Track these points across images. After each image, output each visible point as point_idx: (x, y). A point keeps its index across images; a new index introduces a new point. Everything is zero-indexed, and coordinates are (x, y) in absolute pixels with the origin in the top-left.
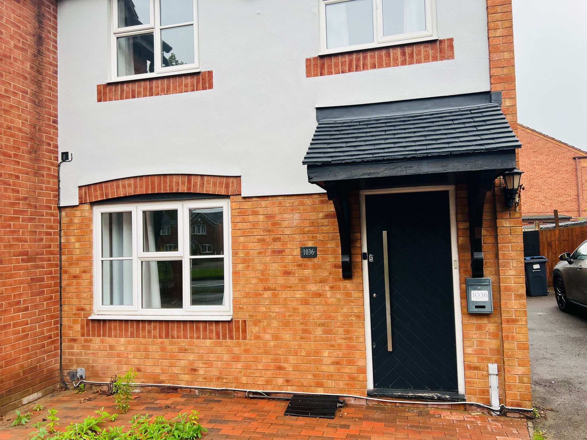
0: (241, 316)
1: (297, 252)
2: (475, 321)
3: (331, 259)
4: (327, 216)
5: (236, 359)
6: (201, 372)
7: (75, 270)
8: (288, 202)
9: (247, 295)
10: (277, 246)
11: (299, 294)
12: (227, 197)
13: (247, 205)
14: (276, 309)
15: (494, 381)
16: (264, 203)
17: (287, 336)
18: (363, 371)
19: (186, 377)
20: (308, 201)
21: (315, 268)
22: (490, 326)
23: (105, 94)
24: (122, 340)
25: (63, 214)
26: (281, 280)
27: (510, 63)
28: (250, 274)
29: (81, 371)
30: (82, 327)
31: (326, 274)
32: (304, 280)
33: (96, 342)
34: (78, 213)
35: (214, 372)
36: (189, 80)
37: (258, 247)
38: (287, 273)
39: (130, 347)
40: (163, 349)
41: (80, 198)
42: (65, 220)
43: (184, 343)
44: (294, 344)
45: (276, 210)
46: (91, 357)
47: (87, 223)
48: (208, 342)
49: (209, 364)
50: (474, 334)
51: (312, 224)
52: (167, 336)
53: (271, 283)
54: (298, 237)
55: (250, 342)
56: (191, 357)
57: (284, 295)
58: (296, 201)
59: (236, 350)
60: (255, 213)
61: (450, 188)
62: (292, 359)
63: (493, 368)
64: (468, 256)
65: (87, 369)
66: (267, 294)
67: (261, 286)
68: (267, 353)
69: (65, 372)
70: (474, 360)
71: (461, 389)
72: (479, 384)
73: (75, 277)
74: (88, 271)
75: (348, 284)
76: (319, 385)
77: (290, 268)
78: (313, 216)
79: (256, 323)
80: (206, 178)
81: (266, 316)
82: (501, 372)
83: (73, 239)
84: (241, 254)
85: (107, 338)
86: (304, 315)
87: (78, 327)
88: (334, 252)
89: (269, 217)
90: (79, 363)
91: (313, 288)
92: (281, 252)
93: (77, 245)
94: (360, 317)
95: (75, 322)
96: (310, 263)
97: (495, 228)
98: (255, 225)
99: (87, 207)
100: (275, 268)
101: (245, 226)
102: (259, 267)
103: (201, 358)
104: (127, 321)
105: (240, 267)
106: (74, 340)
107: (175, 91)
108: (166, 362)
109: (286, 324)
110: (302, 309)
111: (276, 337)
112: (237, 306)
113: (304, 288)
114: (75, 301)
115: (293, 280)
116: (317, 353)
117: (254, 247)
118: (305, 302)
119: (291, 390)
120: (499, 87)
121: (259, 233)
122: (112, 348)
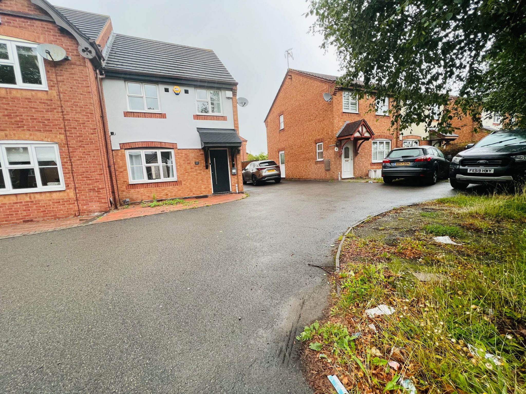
0: (180, 180)
1: (194, 163)
2: (233, 176)
3: (203, 165)
4: (201, 154)
5: (179, 190)
6: (169, 195)
7: (122, 170)
8: (191, 151)
9: (181, 174)
10: (188, 162)
11: (195, 173)
12: (173, 149)
13: (179, 151)
14: (189, 177)
15: (237, 188)
16: (184, 151)
17: (193, 183)
18: (211, 189)
19: (165, 197)
20: (196, 150)
21: (199, 167)
23: (127, 115)
24: (142, 189)
25: (114, 152)
26: (190, 170)
28: (181, 169)
29: (127, 200)
30: (126, 187)
31: (201, 168)
32: (196, 170)
33: (132, 191)
34: (120, 152)
35: (173, 194)
36: (158, 115)
37: (183, 162)
38: (191, 168)
39: (145, 191)
40: (157, 190)
41: (120, 147)
42: (114, 154)
43: (163, 188)
44: (195, 185)
45: (188, 153)
46: (131, 196)
47: (124, 156)
48: (171, 187)
49: (171, 192)
50: (233, 179)
51: (197, 156)
52: (158, 187)
53: (188, 171)
54: (194, 159)
55: (183, 186)
56: (166, 191)
57: (191, 174)
58: (193, 151)
59: (179, 188)
60: (182, 153)
61: (227, 149)
62: (194, 189)
63: (237, 185)
64: (231, 163)
65: (130, 199)
66: (187, 174)
67: (185, 172)
68: (188, 188)
69: (121, 201)
70: (233, 184)
71: (231, 190)
72: (234, 189)
73: (121, 172)
74: (126, 170)
75: (207, 170)
76: (201, 194)
77: (193, 167)
78: (198, 154)
79: (184, 181)
80: (166, 143)
81: (187, 179)
83: (119, 160)
84: (179, 164)
85: (136, 189)
87: (125, 187)
88: (203, 163)
89: (186, 154)
90: (126, 198)
91: (199, 171)
92: (190, 163)
93: (121, 162)
94: (210, 177)
95: (123, 186)
96: (197, 166)
97: (236, 157)
98: (182, 156)
99: (123, 150)
100: (188, 167)
101: (179, 156)
102: (184, 167)
103: (169, 191)
104: (143, 184)
105: (178, 167)
106: (124, 191)
107: (154, 117)
108: (158, 194)
109: (192, 181)
110: (196, 177)
111: (190, 184)
112: (178, 177)
113: (196, 172)
114: (122, 179)
115: (193, 170)
116: (200, 186)
118: (197, 175)
119: (194, 196)
120: (236, 129)
121: (183, 158)
122: (138, 192)
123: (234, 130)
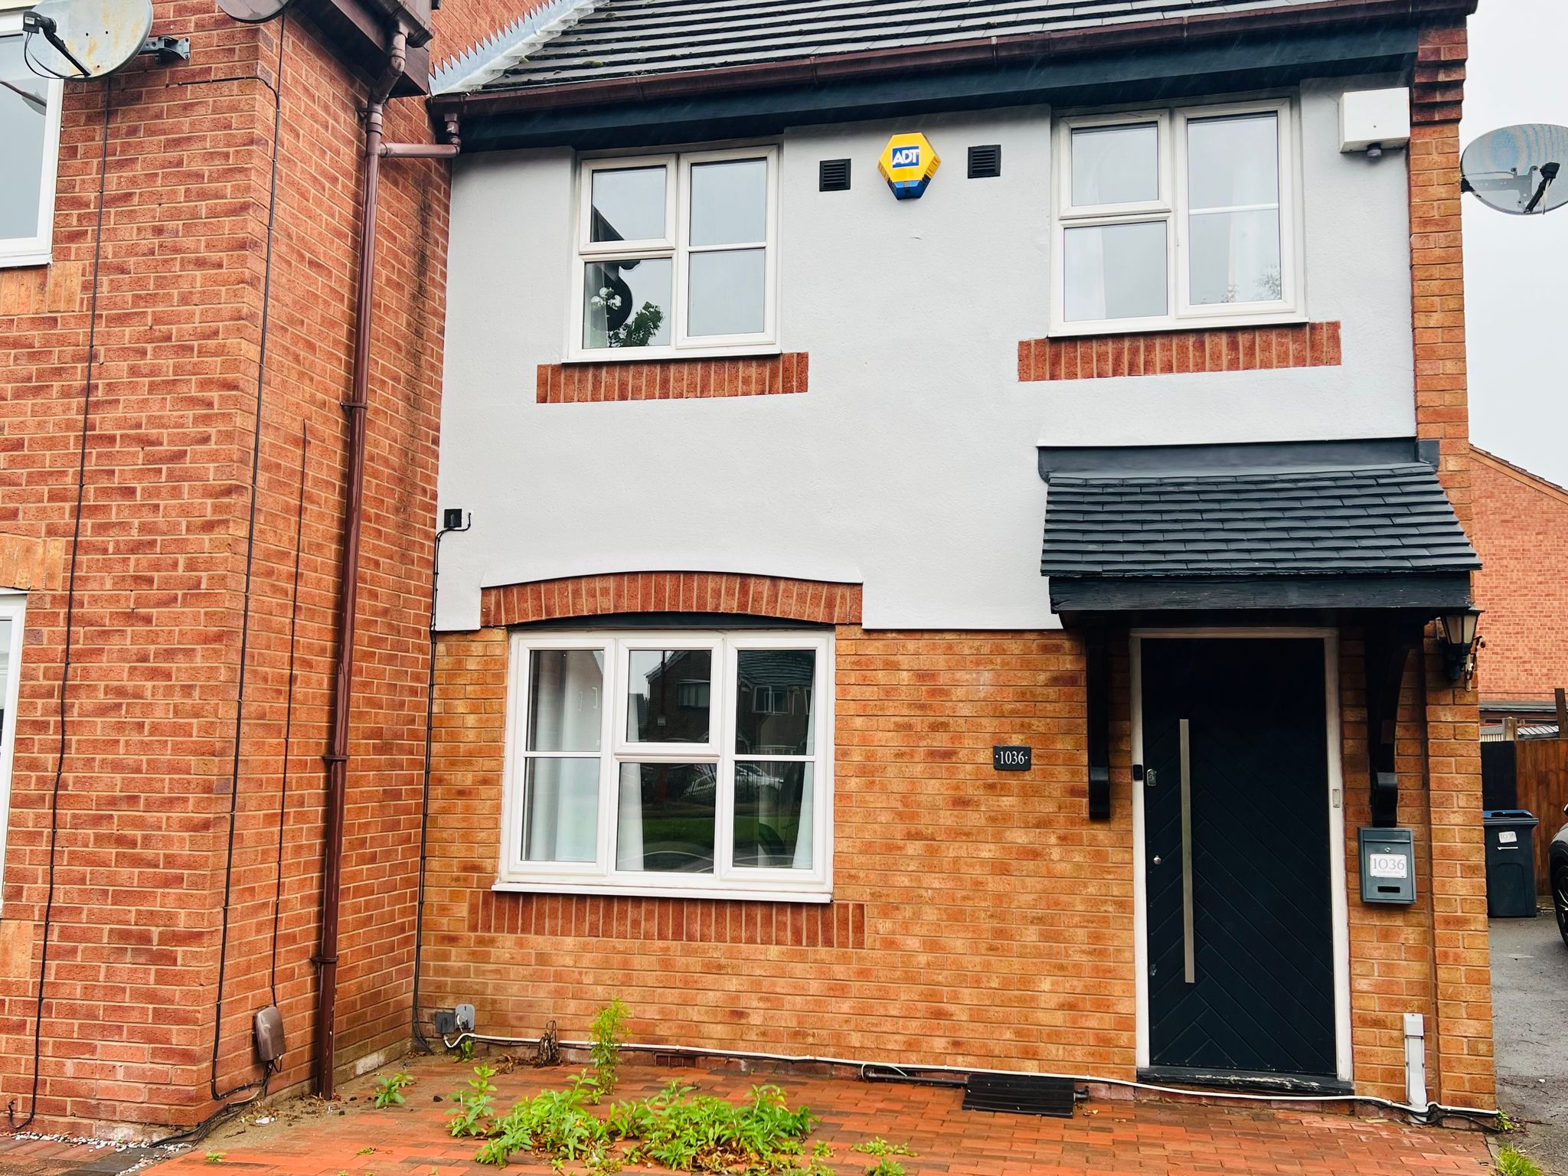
0: (854, 894)
1: (985, 756)
2: (1376, 921)
3: (1063, 774)
4: (1056, 681)
5: (839, 990)
6: (756, 1019)
7: (465, 778)
8: (967, 646)
9: (868, 848)
10: (941, 741)
11: (987, 851)
12: (827, 627)
13: (874, 647)
14: (935, 881)
15: (1415, 1052)
16: (912, 645)
17: (958, 943)
18: (1127, 1024)
19: (719, 1031)
20: (1014, 646)
21: (1027, 793)
22: (1409, 934)
23: (555, 386)
24: (570, 941)
25: (441, 647)
26: (947, 818)
27: (1458, 383)
28: (877, 801)
29: (465, 1012)
30: (473, 909)
31: (1049, 807)
32: (999, 820)
33: (506, 945)
34: (477, 648)
35: (787, 1020)
36: (753, 370)
37: (895, 740)
38: (961, 803)
39: (587, 959)
40: (666, 965)
41: (485, 614)
42: (443, 662)
43: (716, 951)
44: (973, 962)
45: (940, 661)
46: (491, 981)
47: (495, 674)
48: (774, 951)
49: (773, 1000)
50: (1375, 949)
51: (1022, 696)
52: (677, 936)
53: (924, 823)
54: (989, 725)
55: (873, 954)
56: (733, 984)
57: (953, 850)
58: (986, 645)
59: (839, 971)
60: (892, 666)
61: (1327, 634)
62: (967, 994)
63: (1414, 1023)
64: (1363, 780)
65: (480, 1008)
66: (914, 848)
67: (899, 830)
68: (910, 979)
69: (426, 1014)
70: (1374, 1006)
71: (1344, 1069)
72: (1382, 1058)
73: (461, 793)
74: (492, 779)
75: (1101, 833)
76: (1029, 1054)
77: (970, 791)
78: (1025, 679)
79: (888, 910)
80: (782, 585)
81: (911, 897)
82: (1431, 1032)
83: (461, 707)
84: (857, 756)
85: (532, 937)
86: (999, 898)
87: (462, 910)
88: (1070, 760)
89: (923, 675)
90: (460, 993)
91: (1020, 837)
92: (948, 754)
93: (471, 720)
94: (1125, 905)
95: (455, 896)
96: (1013, 781)
97: (1421, 724)
98: (889, 691)
99: (498, 635)
100: (934, 789)
101: (869, 692)
102: (898, 786)
103: (756, 987)
104: (582, 898)
105: (854, 783)
106: (452, 940)
107: (720, 392)
108: (672, 995)
109: (956, 916)
110: (994, 884)
111: (932, 945)
112: (843, 872)
113: (998, 838)
114: (458, 849)
115: (974, 819)
116: (1025, 982)
117: (887, 741)
118: (1001, 869)
119: (962, 1064)
120: (1433, 431)
121: (898, 711)
122: (542, 959)
123: (1407, 446)
